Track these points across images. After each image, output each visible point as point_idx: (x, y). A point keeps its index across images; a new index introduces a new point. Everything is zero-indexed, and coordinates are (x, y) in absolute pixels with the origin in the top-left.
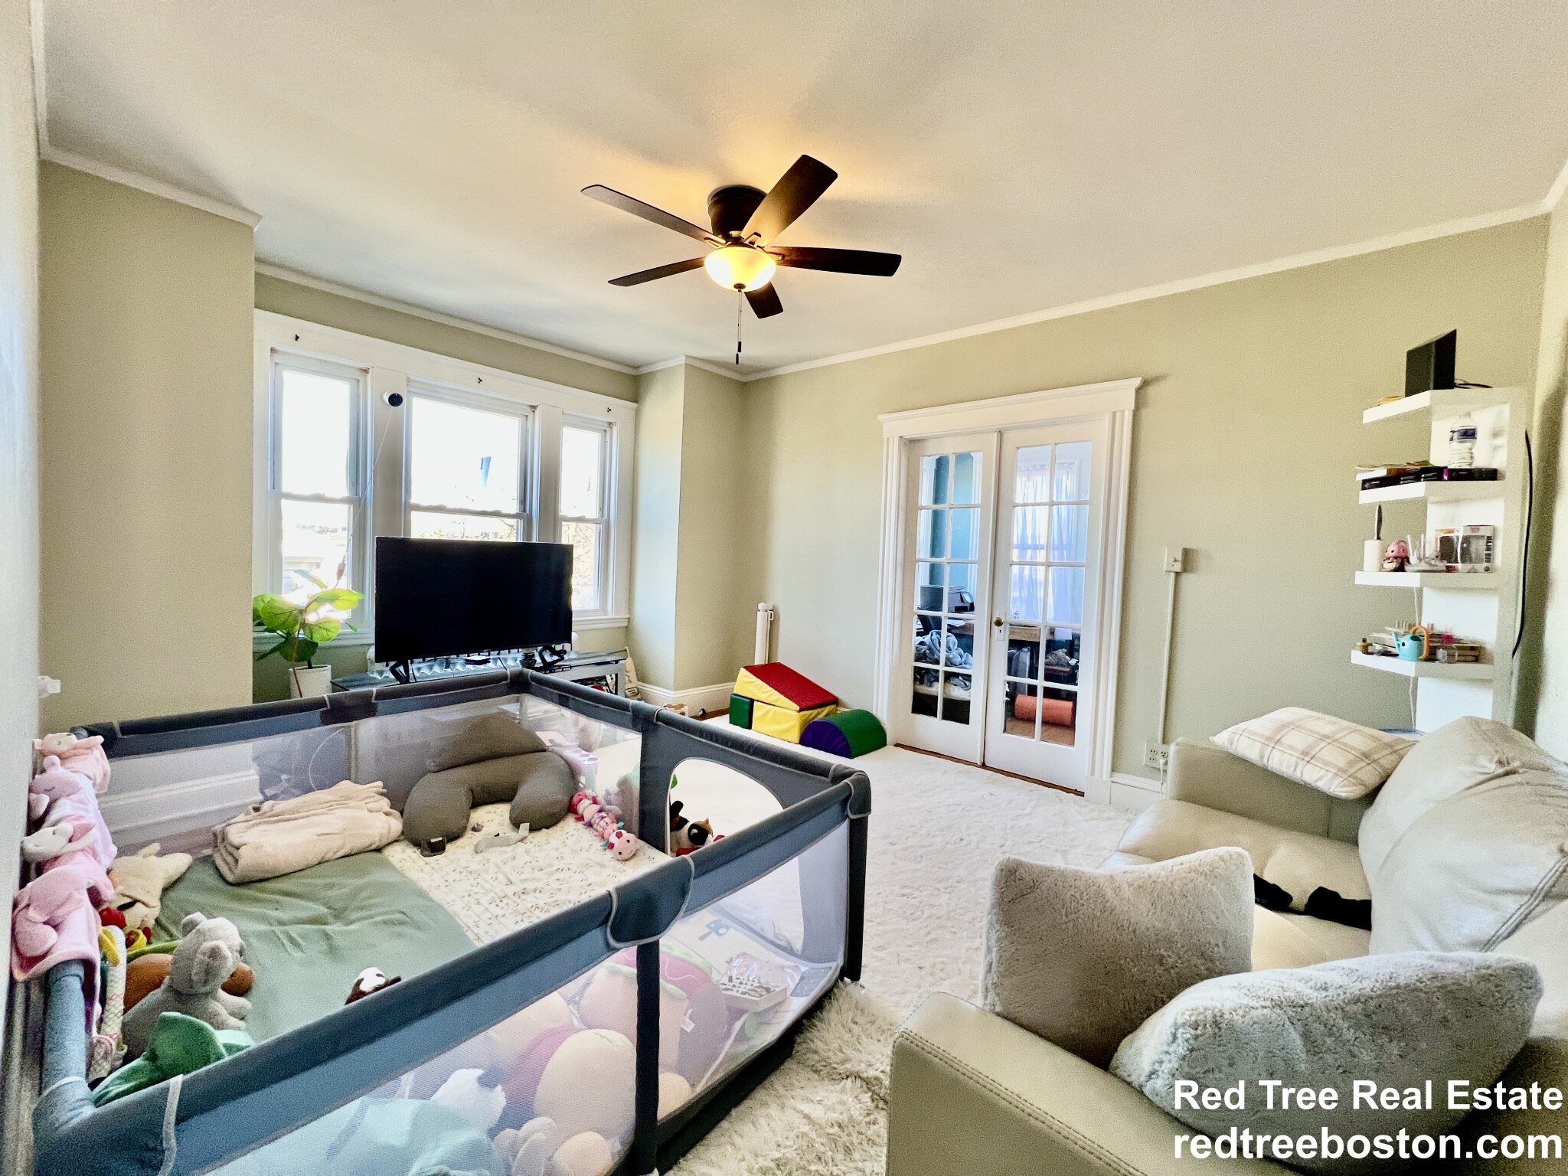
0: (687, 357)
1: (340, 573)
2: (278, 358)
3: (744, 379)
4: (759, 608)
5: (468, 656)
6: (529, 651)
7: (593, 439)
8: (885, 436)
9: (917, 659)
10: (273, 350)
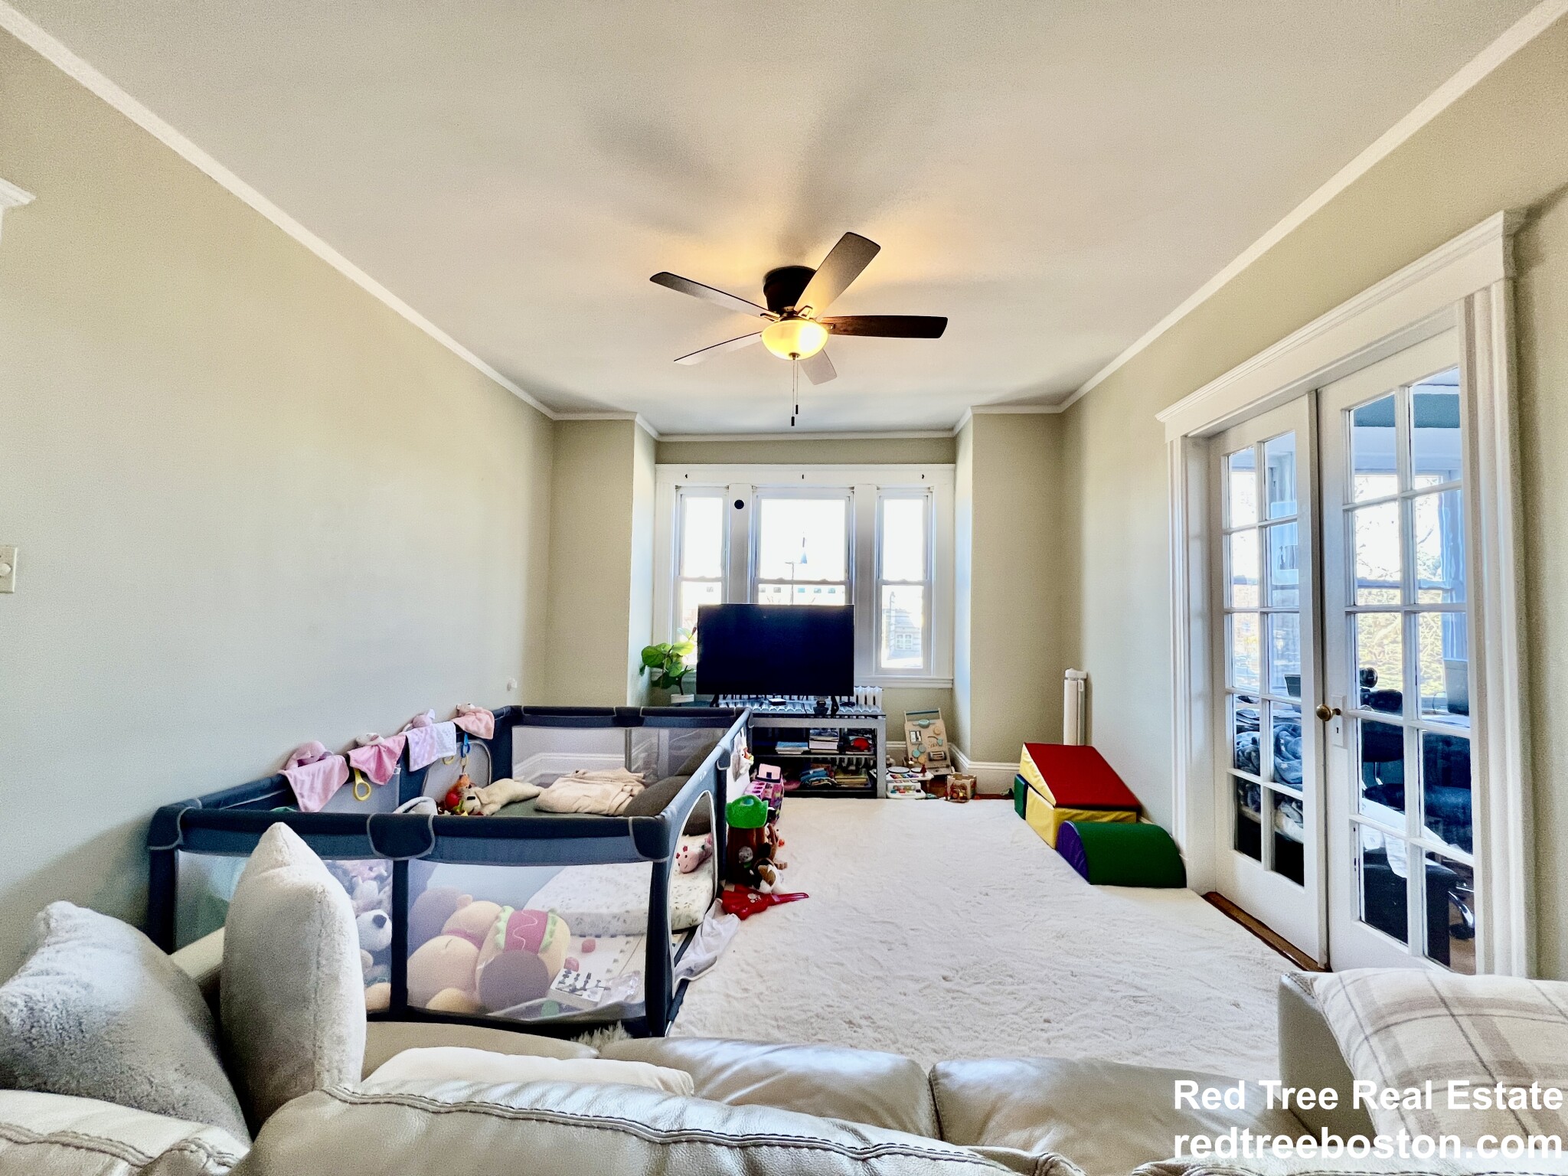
0: (973, 407)
1: (694, 631)
2: (681, 491)
3: (1060, 410)
4: (1067, 676)
5: (774, 698)
6: (821, 698)
7: (917, 506)
8: (1168, 441)
9: (1238, 766)
10: (677, 487)
